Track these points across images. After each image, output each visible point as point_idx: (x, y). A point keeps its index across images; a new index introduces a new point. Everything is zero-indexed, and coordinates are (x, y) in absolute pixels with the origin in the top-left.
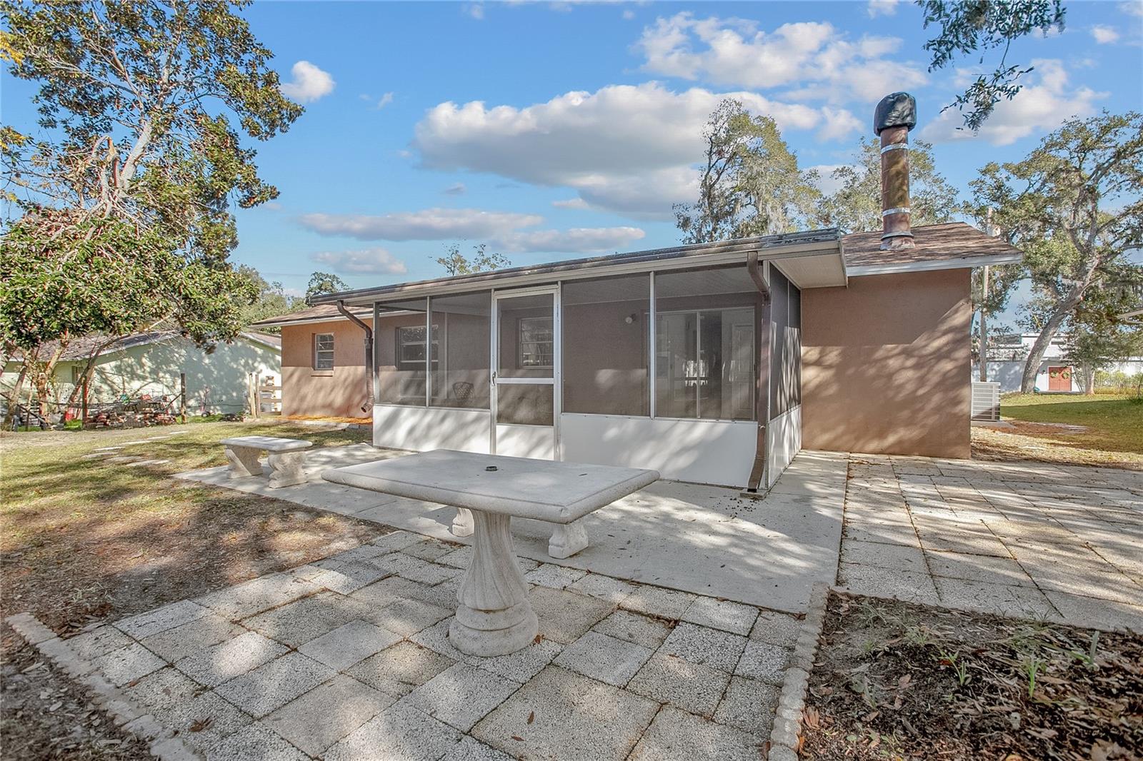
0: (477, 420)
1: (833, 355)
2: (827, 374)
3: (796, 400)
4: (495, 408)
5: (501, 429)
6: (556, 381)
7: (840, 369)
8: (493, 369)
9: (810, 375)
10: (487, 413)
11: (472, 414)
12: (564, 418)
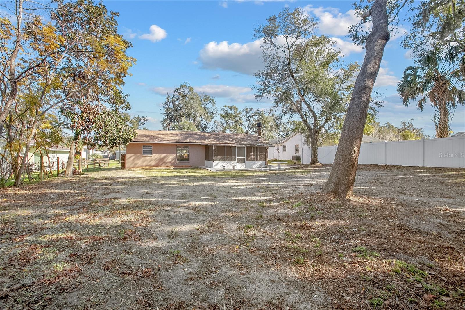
4: (237, 162)
6: (245, 158)
8: (237, 156)
10: (234, 162)
12: (246, 162)
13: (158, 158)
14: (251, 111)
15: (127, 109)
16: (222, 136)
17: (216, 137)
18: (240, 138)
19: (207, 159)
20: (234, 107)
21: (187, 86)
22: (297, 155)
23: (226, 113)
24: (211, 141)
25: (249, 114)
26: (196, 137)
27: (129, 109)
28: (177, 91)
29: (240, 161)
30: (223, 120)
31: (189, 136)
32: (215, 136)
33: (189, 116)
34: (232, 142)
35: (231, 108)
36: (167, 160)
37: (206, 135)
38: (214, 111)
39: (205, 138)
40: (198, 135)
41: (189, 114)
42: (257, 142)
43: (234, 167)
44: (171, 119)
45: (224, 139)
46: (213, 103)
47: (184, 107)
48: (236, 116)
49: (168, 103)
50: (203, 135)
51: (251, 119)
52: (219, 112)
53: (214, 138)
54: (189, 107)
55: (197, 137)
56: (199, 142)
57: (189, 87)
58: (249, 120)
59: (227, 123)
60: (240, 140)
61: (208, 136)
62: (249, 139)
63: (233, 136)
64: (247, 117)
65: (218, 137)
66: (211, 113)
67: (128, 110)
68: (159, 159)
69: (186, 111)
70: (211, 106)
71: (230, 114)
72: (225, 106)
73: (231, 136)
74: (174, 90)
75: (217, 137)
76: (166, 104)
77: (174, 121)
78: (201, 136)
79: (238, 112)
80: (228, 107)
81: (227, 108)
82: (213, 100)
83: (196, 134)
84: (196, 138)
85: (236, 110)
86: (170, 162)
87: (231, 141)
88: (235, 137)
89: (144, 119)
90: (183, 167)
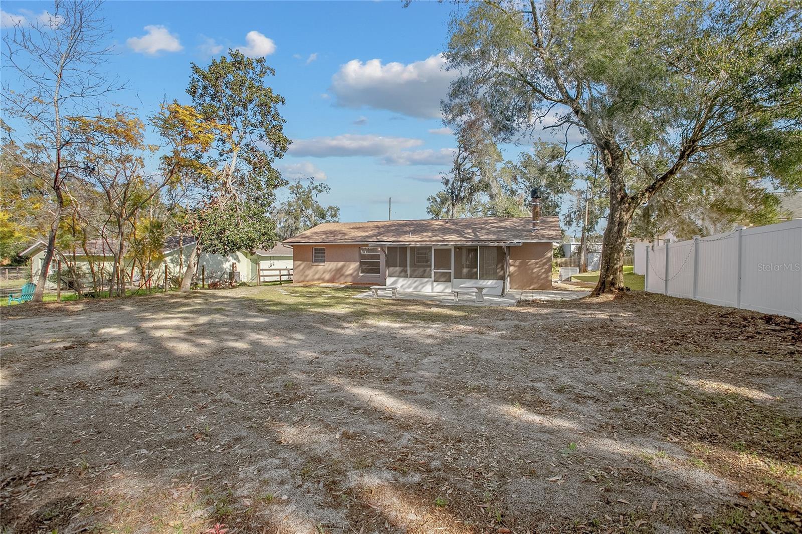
0: (427, 282)
1: (517, 263)
2: (516, 268)
3: (509, 276)
4: (433, 279)
5: (435, 284)
6: (452, 271)
7: (519, 267)
8: (433, 268)
9: (512, 269)
10: (431, 279)
11: (426, 280)
13: (334, 268)
16: (462, 225)
17: (444, 228)
18: (499, 227)
24: (420, 237)
36: (346, 270)
53: (438, 230)
62: (518, 228)
68: (335, 270)
75: (447, 229)
84: (403, 231)
86: (351, 275)
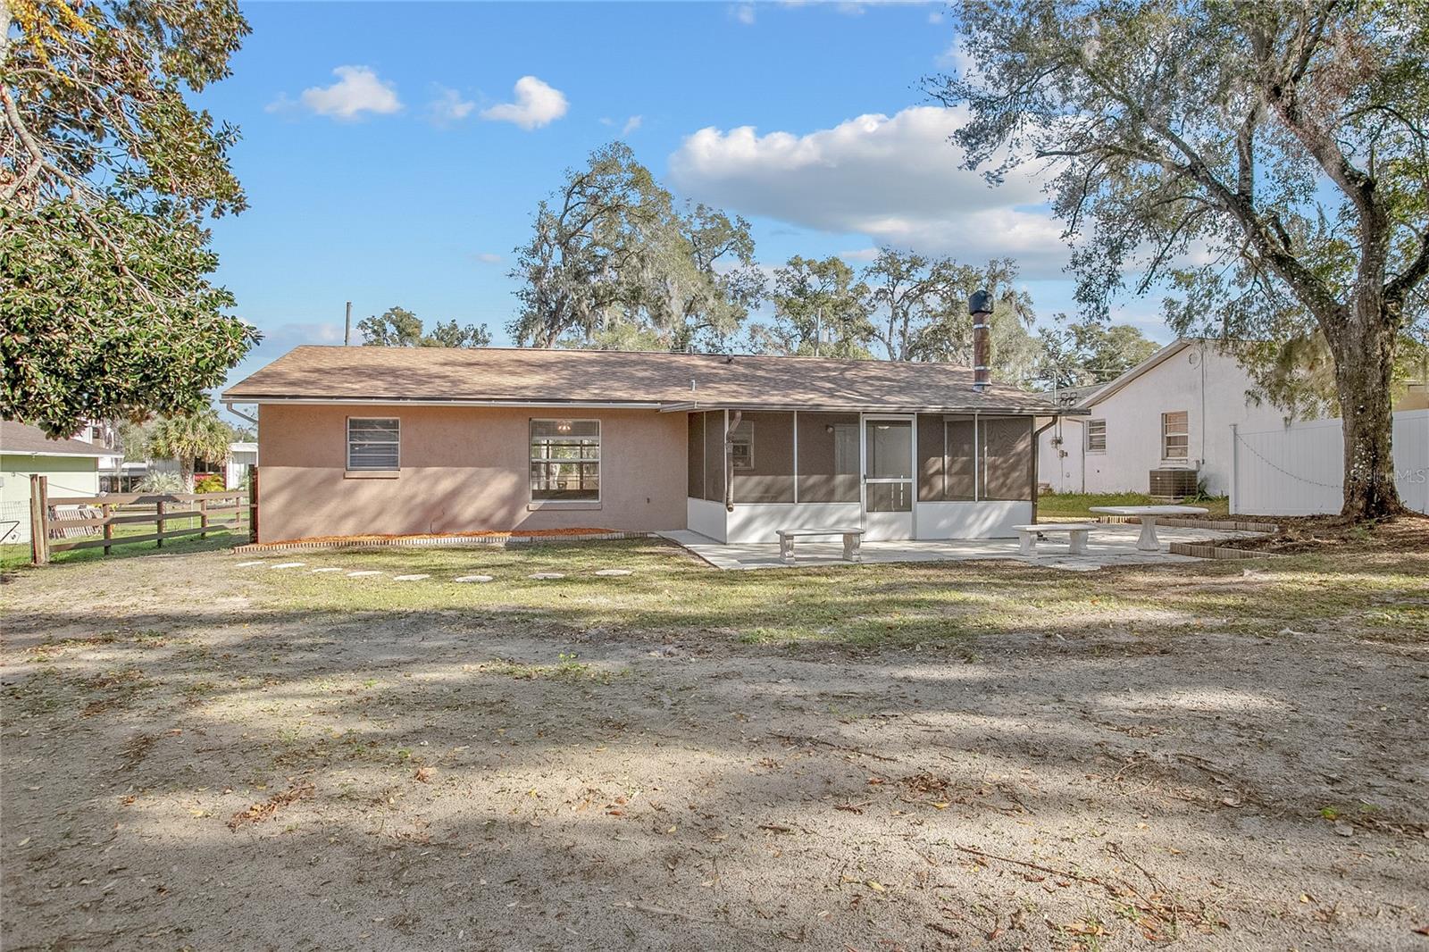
4: (864, 502)
6: (914, 481)
8: (864, 472)
10: (859, 506)
12: (919, 507)
14: (913, 272)
15: (220, 211)
16: (778, 370)
17: (745, 376)
18: (879, 379)
19: (695, 491)
20: (834, 262)
21: (624, 162)
22: (1174, 464)
23: (800, 292)
24: (721, 392)
25: (901, 289)
26: (640, 374)
27: (236, 211)
28: (576, 190)
29: (884, 500)
30: (788, 325)
31: (603, 373)
32: (741, 369)
33: (634, 298)
34: (833, 396)
35: (821, 271)
37: (695, 366)
38: (750, 284)
39: (686, 377)
40: (657, 366)
41: (633, 292)
42: (969, 395)
43: (851, 539)
44: (554, 315)
45: (791, 386)
46: (745, 248)
47: (612, 260)
48: (846, 304)
49: (546, 247)
50: (678, 368)
51: (915, 308)
52: (770, 287)
53: (735, 378)
54: (635, 260)
55: (647, 374)
56: (652, 397)
57: (632, 166)
58: (906, 314)
59: (805, 336)
60: (879, 389)
61: (705, 370)
62: (923, 381)
63: (835, 370)
64: (897, 297)
65: (760, 373)
66: (736, 292)
67: (228, 212)
69: (622, 279)
70: (736, 263)
71: (817, 295)
72: (796, 263)
73: (828, 369)
74: (568, 184)
75: (754, 377)
76: (534, 252)
77: (568, 323)
78: (669, 368)
79: (852, 285)
80: (809, 263)
81: (805, 270)
82: (743, 237)
83: (644, 362)
84: (642, 379)
85: (842, 277)
87: (831, 394)
88: (848, 375)
89: (475, 336)
90: (560, 537)
